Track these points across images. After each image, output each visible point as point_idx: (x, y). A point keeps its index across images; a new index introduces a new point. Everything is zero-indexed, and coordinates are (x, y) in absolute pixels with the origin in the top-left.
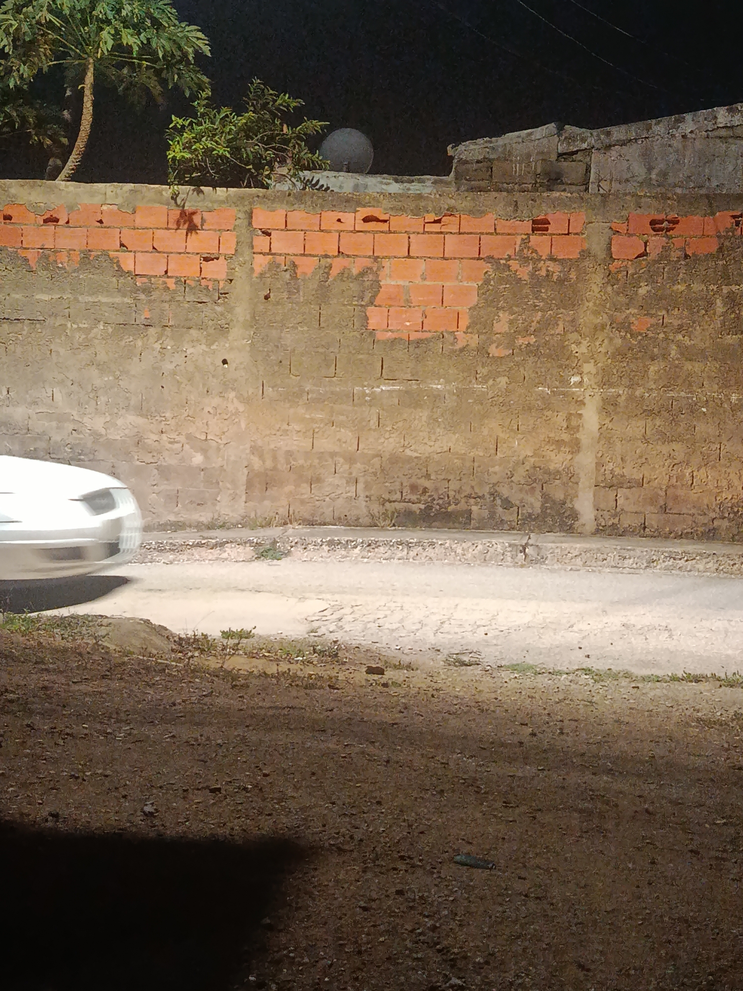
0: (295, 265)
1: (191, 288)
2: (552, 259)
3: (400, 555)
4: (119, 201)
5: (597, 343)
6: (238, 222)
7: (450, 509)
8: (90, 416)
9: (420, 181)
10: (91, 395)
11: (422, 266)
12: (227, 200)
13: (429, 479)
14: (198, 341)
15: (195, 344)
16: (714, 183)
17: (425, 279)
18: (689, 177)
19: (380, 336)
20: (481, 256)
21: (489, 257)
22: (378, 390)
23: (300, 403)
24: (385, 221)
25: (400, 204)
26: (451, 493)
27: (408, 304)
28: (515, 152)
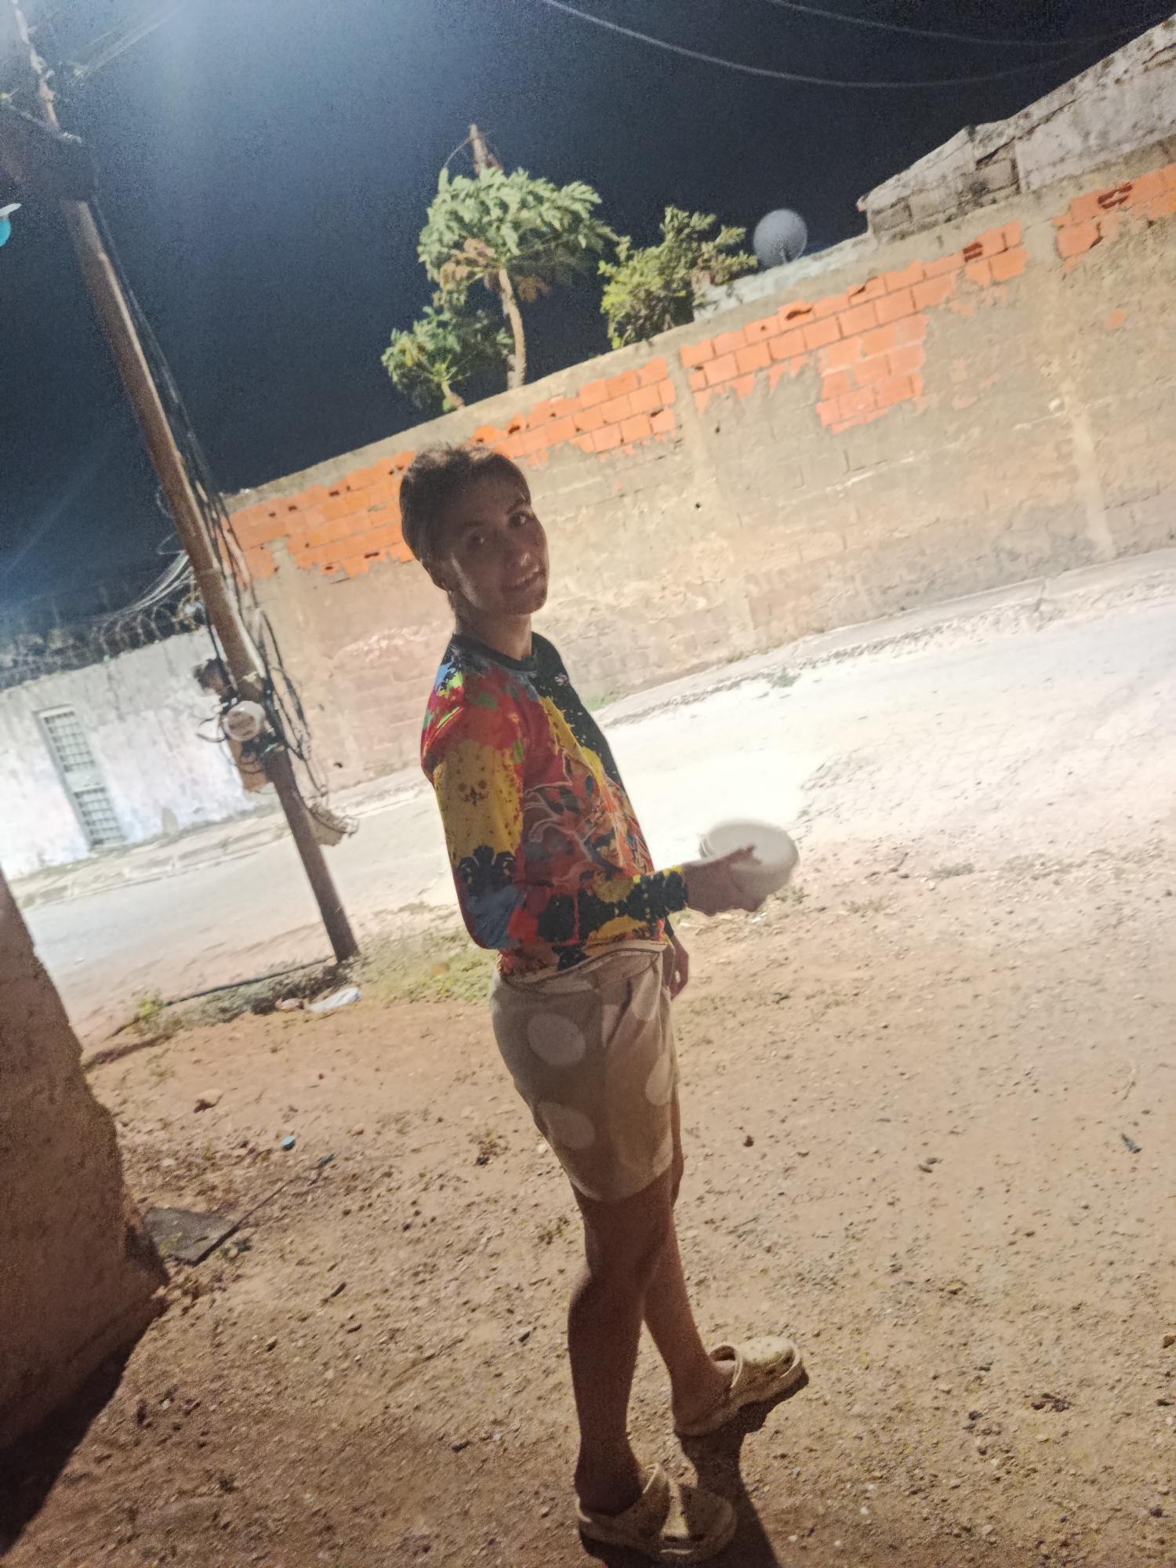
0: (734, 391)
1: (649, 447)
2: (995, 283)
4: (562, 390)
5: (1070, 357)
6: (670, 368)
7: (956, 576)
8: (600, 593)
9: (837, 251)
10: (596, 575)
11: (859, 342)
13: (925, 554)
14: (668, 495)
15: (667, 498)
17: (865, 355)
20: (918, 309)
21: (927, 307)
24: (808, 311)
26: (952, 562)
27: (856, 387)
28: (929, 180)
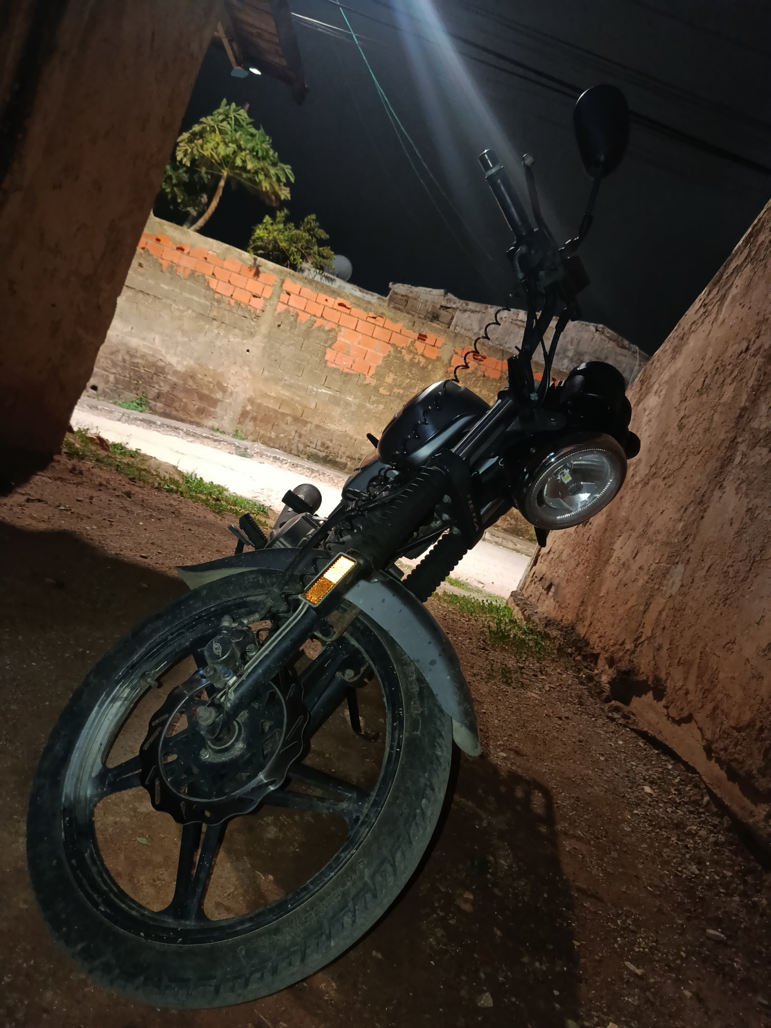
0: (297, 315)
1: (242, 308)
2: (423, 356)
3: (307, 474)
4: (218, 251)
6: (276, 283)
7: (338, 459)
8: (170, 355)
9: (372, 295)
10: (175, 345)
11: (360, 337)
12: (273, 270)
13: (332, 442)
14: (237, 336)
16: (507, 346)
17: (359, 344)
18: (497, 339)
19: (330, 365)
20: (391, 342)
21: (394, 345)
22: (320, 391)
23: (280, 384)
24: (349, 309)
25: (359, 303)
26: (340, 453)
27: (348, 354)
28: (421, 297)
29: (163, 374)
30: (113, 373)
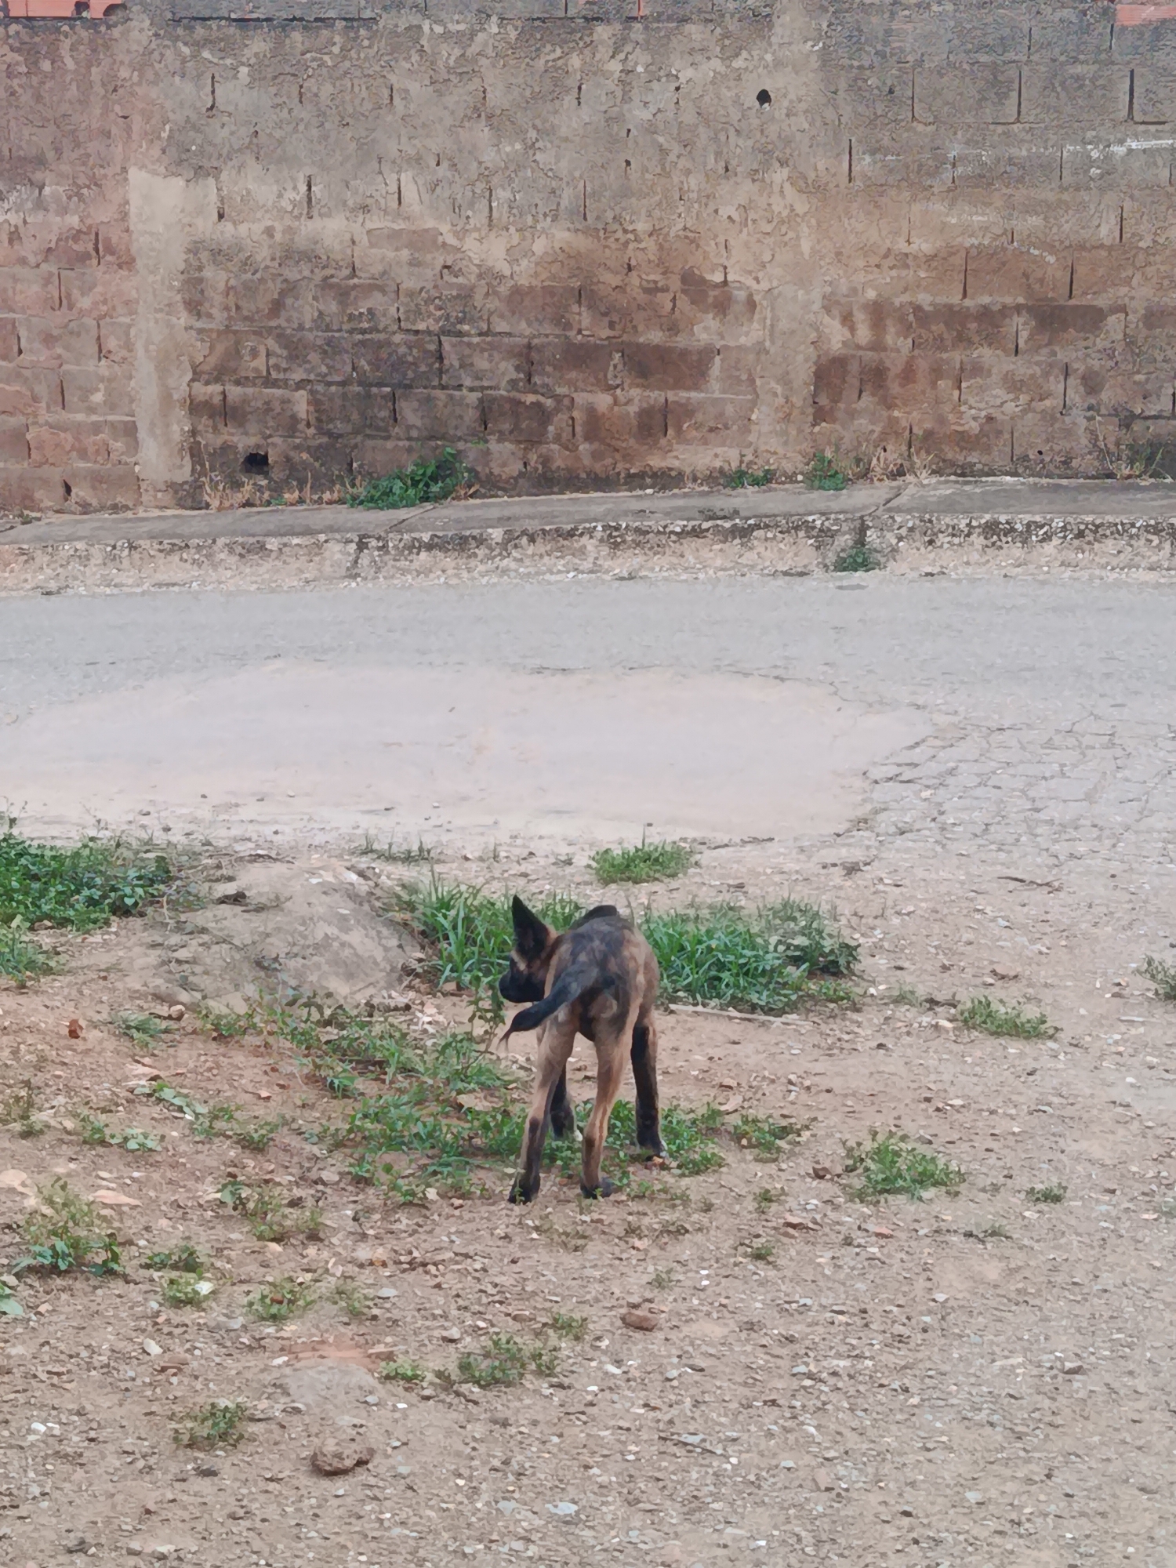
8: (476, 235)
10: (480, 187)
14: (703, 49)
15: (698, 58)
19: (1128, 15)
22: (1119, 150)
23: (936, 190)
29: (472, 321)
30: (300, 385)
